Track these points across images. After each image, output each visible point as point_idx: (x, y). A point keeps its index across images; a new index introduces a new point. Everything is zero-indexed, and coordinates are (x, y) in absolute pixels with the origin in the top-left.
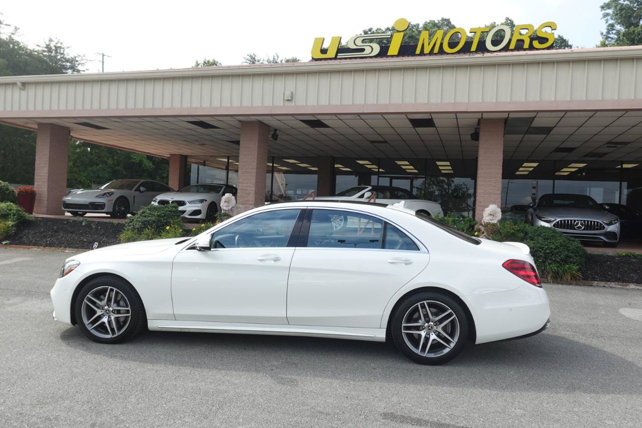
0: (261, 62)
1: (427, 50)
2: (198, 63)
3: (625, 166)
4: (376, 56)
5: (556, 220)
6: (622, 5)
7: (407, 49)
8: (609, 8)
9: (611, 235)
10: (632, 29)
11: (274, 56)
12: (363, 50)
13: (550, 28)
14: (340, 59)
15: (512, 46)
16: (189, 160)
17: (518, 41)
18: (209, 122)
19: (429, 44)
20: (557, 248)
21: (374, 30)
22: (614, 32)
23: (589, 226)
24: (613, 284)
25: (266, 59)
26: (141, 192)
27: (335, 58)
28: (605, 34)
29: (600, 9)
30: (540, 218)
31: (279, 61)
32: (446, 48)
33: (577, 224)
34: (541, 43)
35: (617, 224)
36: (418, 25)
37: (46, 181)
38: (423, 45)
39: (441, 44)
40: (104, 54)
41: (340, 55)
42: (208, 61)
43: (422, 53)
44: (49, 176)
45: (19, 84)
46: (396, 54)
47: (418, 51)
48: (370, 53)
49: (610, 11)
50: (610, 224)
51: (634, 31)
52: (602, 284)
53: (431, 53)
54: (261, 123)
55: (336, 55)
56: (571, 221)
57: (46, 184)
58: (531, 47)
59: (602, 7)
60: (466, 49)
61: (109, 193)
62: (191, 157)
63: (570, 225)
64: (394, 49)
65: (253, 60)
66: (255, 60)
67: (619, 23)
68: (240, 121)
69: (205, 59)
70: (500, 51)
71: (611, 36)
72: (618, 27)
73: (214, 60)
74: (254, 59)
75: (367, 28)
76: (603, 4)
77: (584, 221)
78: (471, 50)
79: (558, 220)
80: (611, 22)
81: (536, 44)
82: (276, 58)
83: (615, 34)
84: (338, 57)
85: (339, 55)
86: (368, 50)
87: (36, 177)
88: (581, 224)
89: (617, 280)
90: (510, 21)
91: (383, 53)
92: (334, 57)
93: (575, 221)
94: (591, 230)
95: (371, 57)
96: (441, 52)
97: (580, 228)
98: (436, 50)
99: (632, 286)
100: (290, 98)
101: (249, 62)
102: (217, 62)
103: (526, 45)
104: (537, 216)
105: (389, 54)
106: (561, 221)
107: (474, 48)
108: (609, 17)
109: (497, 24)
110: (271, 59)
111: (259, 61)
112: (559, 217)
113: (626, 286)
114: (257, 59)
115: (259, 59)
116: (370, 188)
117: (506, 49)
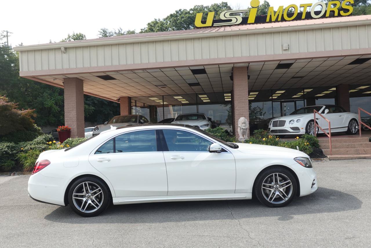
1: (273, 19)
4: (239, 24)
7: (260, 19)
12: (231, 20)
15: (328, 15)
16: (131, 100)
17: (331, 11)
18: (206, 69)
19: (274, 15)
25: (114, 31)
27: (212, 26)
31: (122, 32)
32: (286, 17)
34: (345, 12)
36: (209, 6)
38: (271, 16)
39: (283, 15)
40: (8, 31)
41: (215, 24)
42: (77, 34)
43: (271, 21)
45: (63, 49)
46: (254, 22)
47: (268, 20)
48: (236, 22)
53: (277, 21)
55: (213, 24)
58: (339, 15)
62: (133, 97)
66: (107, 33)
68: (233, 67)
69: (74, 33)
70: (320, 18)
73: (80, 33)
74: (106, 31)
75: (178, 10)
78: (302, 18)
81: (342, 13)
84: (214, 26)
85: (214, 24)
86: (234, 20)
87: (65, 119)
91: (244, 22)
92: (211, 25)
96: (283, 20)
98: (279, 19)
101: (102, 34)
102: (83, 35)
103: (336, 14)
105: (248, 22)
107: (303, 17)
114: (108, 31)
115: (110, 32)
116: (324, 107)
117: (324, 16)
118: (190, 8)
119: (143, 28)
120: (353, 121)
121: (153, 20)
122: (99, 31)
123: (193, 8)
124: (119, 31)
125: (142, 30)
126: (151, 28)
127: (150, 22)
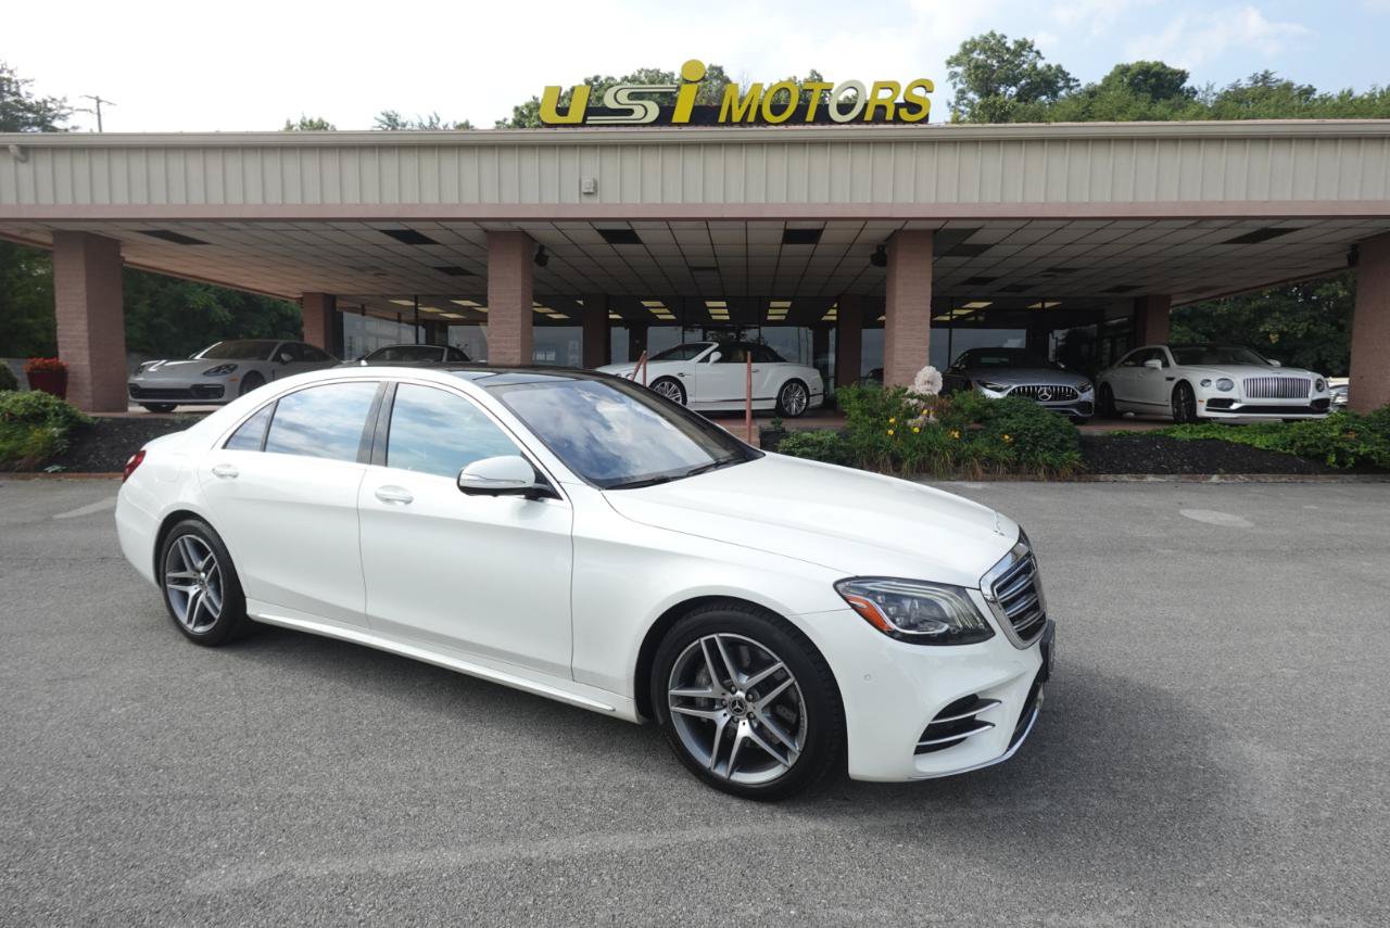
0: (409, 127)
1: (737, 117)
2: (291, 123)
3: (1047, 305)
4: (652, 124)
5: (1010, 387)
6: (977, 60)
7: (705, 114)
8: (958, 65)
9: (1084, 406)
10: (992, 98)
11: (431, 119)
12: (630, 112)
13: (923, 89)
14: (591, 125)
15: (869, 116)
16: (339, 304)
17: (878, 107)
18: (422, 232)
19: (740, 106)
20: (1047, 428)
21: (603, 78)
22: (965, 101)
23: (1058, 395)
24: (1125, 477)
25: (416, 122)
26: (284, 362)
27: (583, 124)
28: (953, 104)
29: (945, 65)
30: (985, 385)
31: (441, 126)
32: (767, 115)
33: (1042, 392)
34: (910, 112)
35: (1092, 390)
36: (673, 74)
37: (87, 345)
38: (730, 107)
39: (760, 108)
40: (101, 98)
41: (591, 120)
42: (311, 122)
43: (729, 122)
44: (90, 338)
45: (14, 150)
46: (687, 120)
47: (722, 118)
48: (643, 118)
49: (960, 70)
50: (1083, 390)
51: (995, 102)
52: (1111, 477)
53: (743, 122)
54: (524, 234)
55: (585, 119)
56: (1034, 387)
57: (85, 353)
58: (897, 119)
59: (949, 63)
60: (799, 117)
61: (227, 366)
62: (344, 297)
63: (1033, 394)
64: (682, 113)
65: (392, 121)
66: (397, 124)
67: (972, 89)
68: (486, 231)
69: (304, 118)
70: (849, 123)
71: (962, 108)
72: (971, 95)
73: (320, 120)
74: (395, 120)
75: (591, 76)
76: (949, 58)
77: (1052, 387)
78: (807, 120)
79: (1014, 386)
80: (960, 86)
81: (903, 113)
82: (435, 121)
83: (966, 105)
84: (588, 122)
85: (589, 118)
86: (638, 113)
87: (60, 339)
88: (1048, 392)
89: (1128, 471)
90: (818, 75)
91: (665, 117)
92: (580, 120)
93: (1038, 387)
94: (1060, 400)
95: (644, 125)
96: (760, 120)
97: (1045, 397)
98: (751, 118)
99: (1150, 478)
100: (591, 191)
101: (385, 126)
102: (328, 125)
103: (890, 115)
104: (978, 381)
105: (675, 120)
106: (1019, 388)
107: (810, 116)
108: (958, 79)
109: (798, 79)
110: (426, 123)
111: (404, 125)
112: (1016, 383)
113: (1143, 478)
114: (400, 121)
115: (404, 121)
116: (716, 345)
117: (859, 119)
118: (623, 76)
119: (501, 119)
120: (794, 385)
121: (529, 99)
122: (376, 119)
123: (630, 76)
124: (432, 123)
125: (498, 123)
126: (520, 121)
127: (521, 104)
